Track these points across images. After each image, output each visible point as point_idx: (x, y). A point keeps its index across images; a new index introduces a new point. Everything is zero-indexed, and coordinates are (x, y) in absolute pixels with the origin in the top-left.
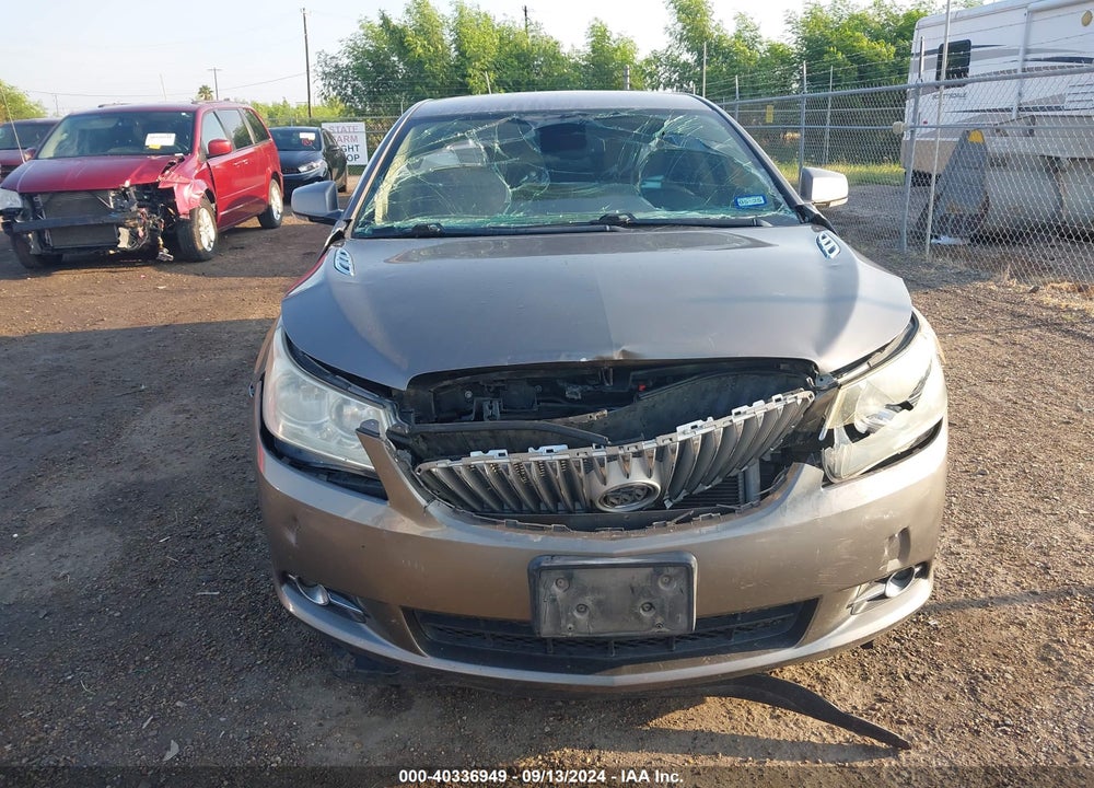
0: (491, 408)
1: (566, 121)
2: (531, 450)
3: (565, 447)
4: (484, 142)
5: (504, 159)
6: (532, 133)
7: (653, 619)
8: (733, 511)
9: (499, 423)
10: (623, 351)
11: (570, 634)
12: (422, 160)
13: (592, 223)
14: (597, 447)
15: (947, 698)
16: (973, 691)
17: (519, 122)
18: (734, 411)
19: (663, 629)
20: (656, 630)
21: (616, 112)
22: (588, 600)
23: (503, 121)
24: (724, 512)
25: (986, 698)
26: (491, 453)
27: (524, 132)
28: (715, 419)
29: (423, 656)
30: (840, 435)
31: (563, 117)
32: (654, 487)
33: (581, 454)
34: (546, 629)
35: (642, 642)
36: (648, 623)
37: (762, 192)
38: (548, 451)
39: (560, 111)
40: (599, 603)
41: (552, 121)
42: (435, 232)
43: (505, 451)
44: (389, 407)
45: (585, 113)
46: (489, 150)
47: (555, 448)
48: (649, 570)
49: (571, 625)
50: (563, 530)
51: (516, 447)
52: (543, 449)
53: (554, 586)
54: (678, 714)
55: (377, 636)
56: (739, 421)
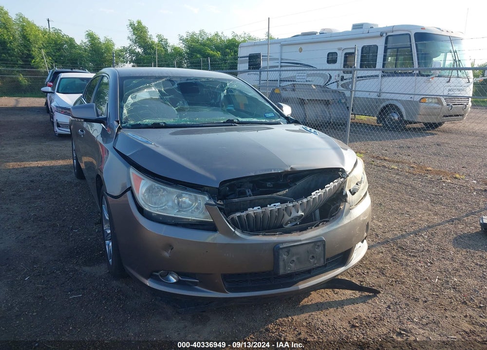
0: (249, 192)
1: (189, 81)
2: (268, 206)
3: (279, 203)
4: (158, 88)
5: (166, 95)
6: (176, 86)
7: (314, 262)
8: (328, 221)
9: (253, 197)
10: (291, 168)
11: (289, 272)
12: (136, 95)
13: (224, 123)
14: (290, 202)
15: (378, 277)
16: (383, 273)
17: (170, 80)
18: (326, 186)
19: (317, 265)
20: (315, 265)
21: (208, 79)
22: (294, 258)
23: (164, 80)
24: (327, 221)
25: (387, 275)
26: (255, 208)
27: (173, 85)
28: (321, 190)
29: (227, 293)
30: (349, 193)
31: (188, 80)
32: (302, 215)
33: (284, 205)
34: (282, 272)
35: (302, 273)
36: (313, 263)
37: (271, 111)
38: (274, 206)
39: (187, 77)
40: (298, 259)
41: (184, 81)
42: (163, 126)
43: (259, 207)
44: (208, 195)
45: (196, 79)
46: (160, 91)
47: (276, 204)
48: (312, 244)
49: (289, 269)
50: (281, 234)
51: (263, 205)
52: (272, 205)
53: (284, 255)
54: (306, 300)
55: (205, 290)
56: (327, 189)
